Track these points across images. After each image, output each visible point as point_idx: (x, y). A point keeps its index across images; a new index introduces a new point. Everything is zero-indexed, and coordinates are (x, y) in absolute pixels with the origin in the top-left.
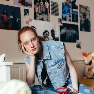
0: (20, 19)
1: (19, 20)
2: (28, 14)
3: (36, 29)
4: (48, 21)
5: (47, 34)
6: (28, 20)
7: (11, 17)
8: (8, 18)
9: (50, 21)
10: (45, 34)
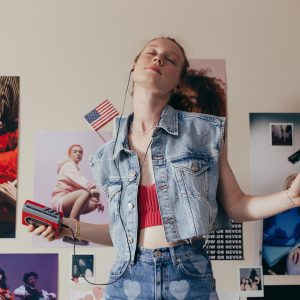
0: (56, 292)
1: (50, 296)
2: (88, 271)
6: (91, 293)
7: (21, 290)
8: (7, 295)
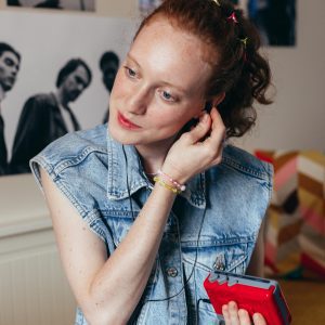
3: (18, 56)
4: (83, 8)
5: (79, 80)
9: (92, 10)
10: (71, 77)
